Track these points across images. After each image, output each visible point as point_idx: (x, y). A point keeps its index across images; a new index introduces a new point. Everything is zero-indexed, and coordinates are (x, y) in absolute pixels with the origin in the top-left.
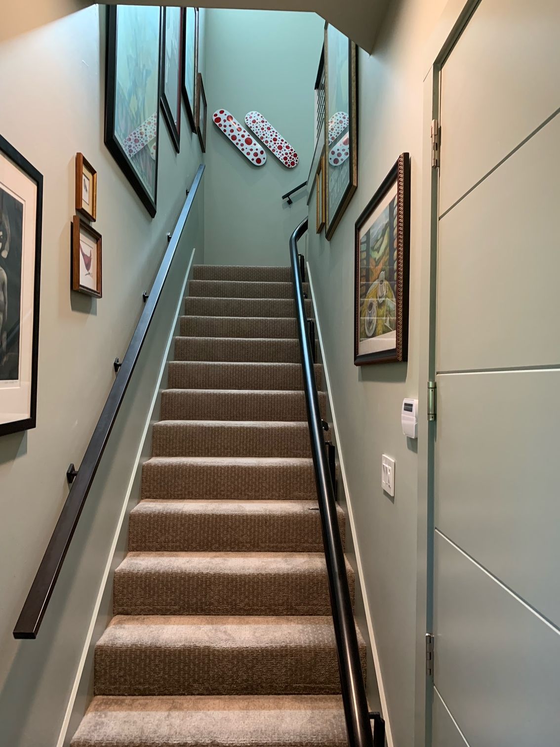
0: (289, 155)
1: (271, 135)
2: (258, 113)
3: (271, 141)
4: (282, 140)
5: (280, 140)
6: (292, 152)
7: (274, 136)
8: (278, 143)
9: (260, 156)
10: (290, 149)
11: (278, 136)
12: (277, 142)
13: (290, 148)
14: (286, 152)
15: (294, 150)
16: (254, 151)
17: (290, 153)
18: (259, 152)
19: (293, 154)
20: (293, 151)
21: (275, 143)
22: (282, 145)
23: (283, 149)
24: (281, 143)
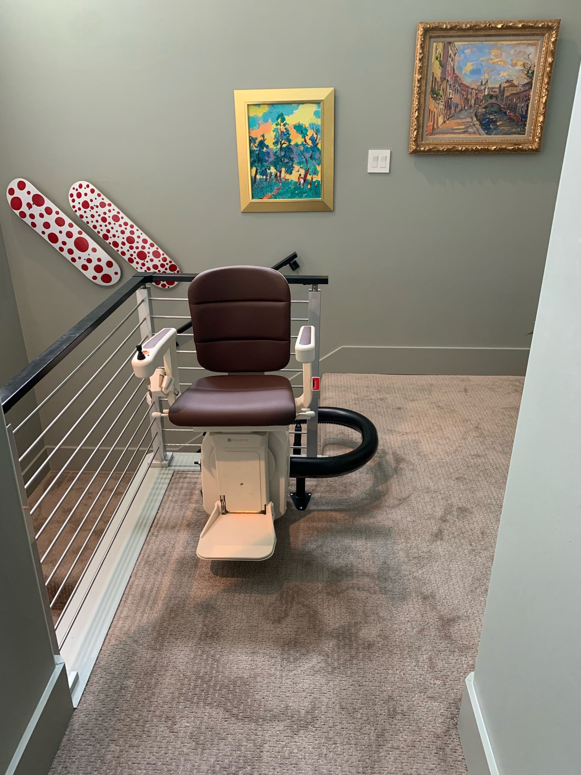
0: (160, 268)
1: (123, 232)
2: (91, 187)
3: (123, 244)
4: (145, 241)
5: (140, 240)
6: (165, 263)
7: (127, 234)
8: (137, 248)
9: (106, 270)
10: (160, 259)
11: (137, 233)
12: (134, 245)
13: (162, 257)
14: (154, 263)
15: (169, 259)
16: (95, 263)
17: (163, 266)
18: (103, 264)
19: (167, 267)
20: (168, 262)
21: (131, 248)
22: (146, 251)
23: (148, 259)
24: (143, 247)
